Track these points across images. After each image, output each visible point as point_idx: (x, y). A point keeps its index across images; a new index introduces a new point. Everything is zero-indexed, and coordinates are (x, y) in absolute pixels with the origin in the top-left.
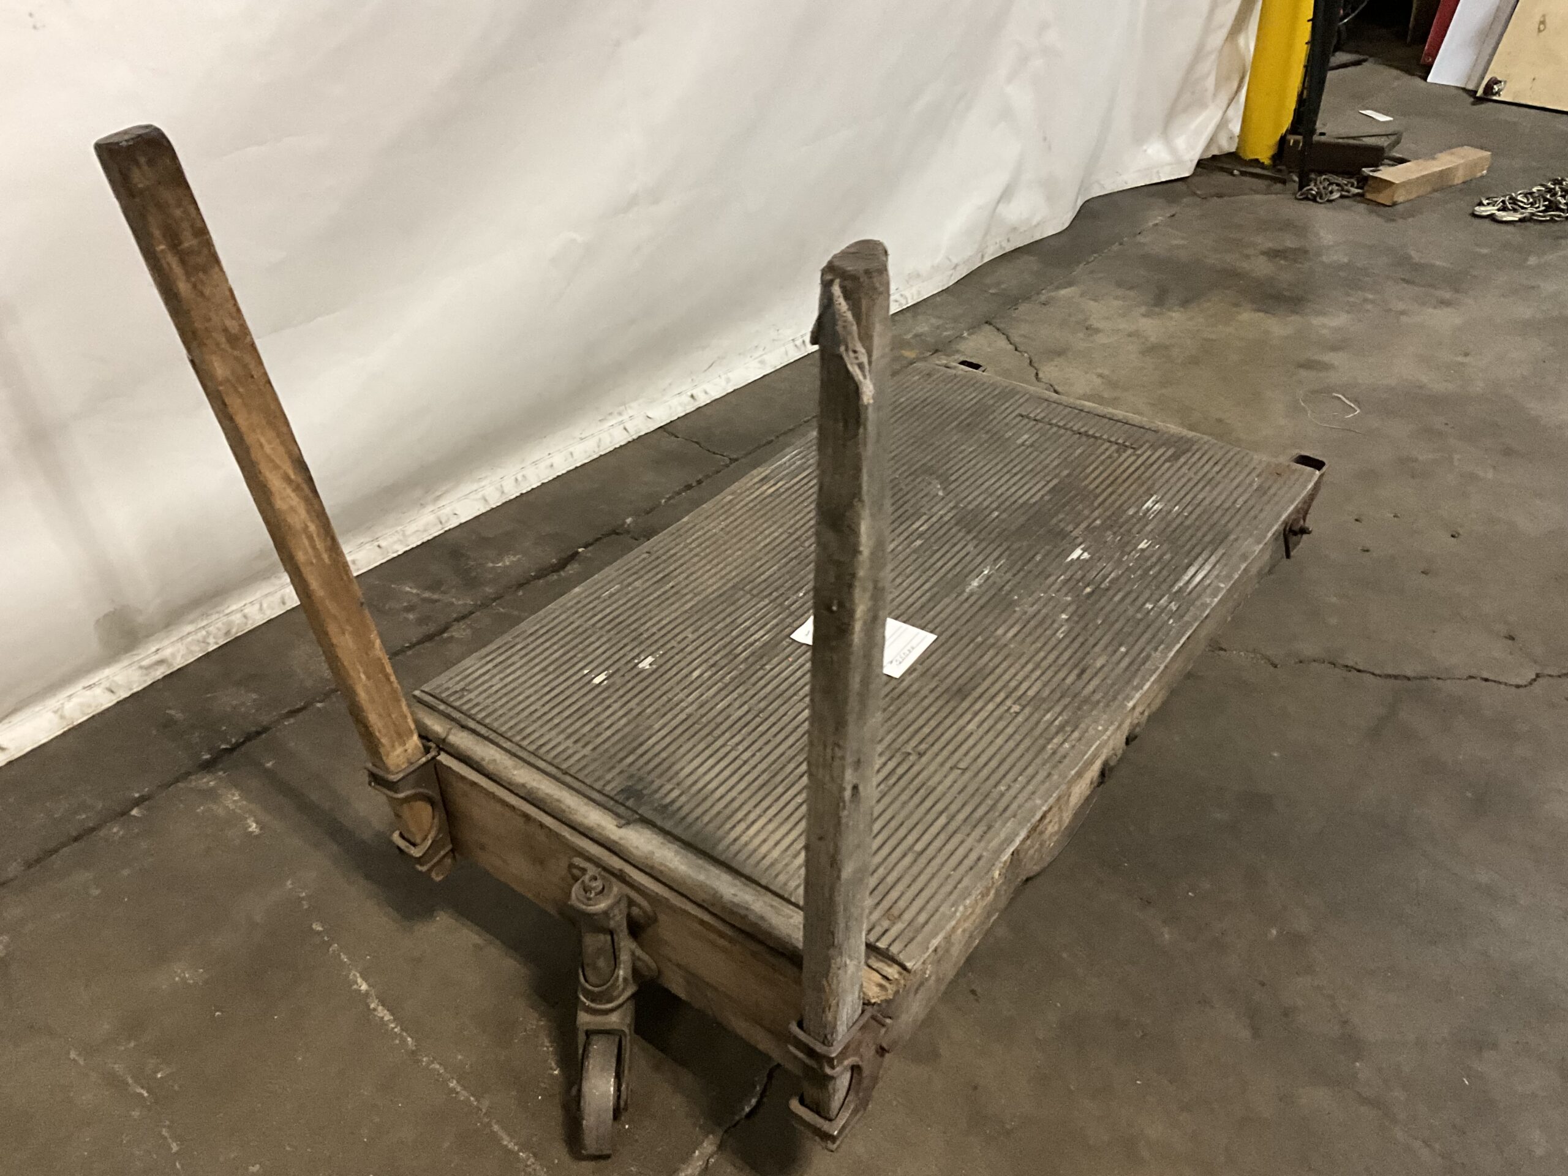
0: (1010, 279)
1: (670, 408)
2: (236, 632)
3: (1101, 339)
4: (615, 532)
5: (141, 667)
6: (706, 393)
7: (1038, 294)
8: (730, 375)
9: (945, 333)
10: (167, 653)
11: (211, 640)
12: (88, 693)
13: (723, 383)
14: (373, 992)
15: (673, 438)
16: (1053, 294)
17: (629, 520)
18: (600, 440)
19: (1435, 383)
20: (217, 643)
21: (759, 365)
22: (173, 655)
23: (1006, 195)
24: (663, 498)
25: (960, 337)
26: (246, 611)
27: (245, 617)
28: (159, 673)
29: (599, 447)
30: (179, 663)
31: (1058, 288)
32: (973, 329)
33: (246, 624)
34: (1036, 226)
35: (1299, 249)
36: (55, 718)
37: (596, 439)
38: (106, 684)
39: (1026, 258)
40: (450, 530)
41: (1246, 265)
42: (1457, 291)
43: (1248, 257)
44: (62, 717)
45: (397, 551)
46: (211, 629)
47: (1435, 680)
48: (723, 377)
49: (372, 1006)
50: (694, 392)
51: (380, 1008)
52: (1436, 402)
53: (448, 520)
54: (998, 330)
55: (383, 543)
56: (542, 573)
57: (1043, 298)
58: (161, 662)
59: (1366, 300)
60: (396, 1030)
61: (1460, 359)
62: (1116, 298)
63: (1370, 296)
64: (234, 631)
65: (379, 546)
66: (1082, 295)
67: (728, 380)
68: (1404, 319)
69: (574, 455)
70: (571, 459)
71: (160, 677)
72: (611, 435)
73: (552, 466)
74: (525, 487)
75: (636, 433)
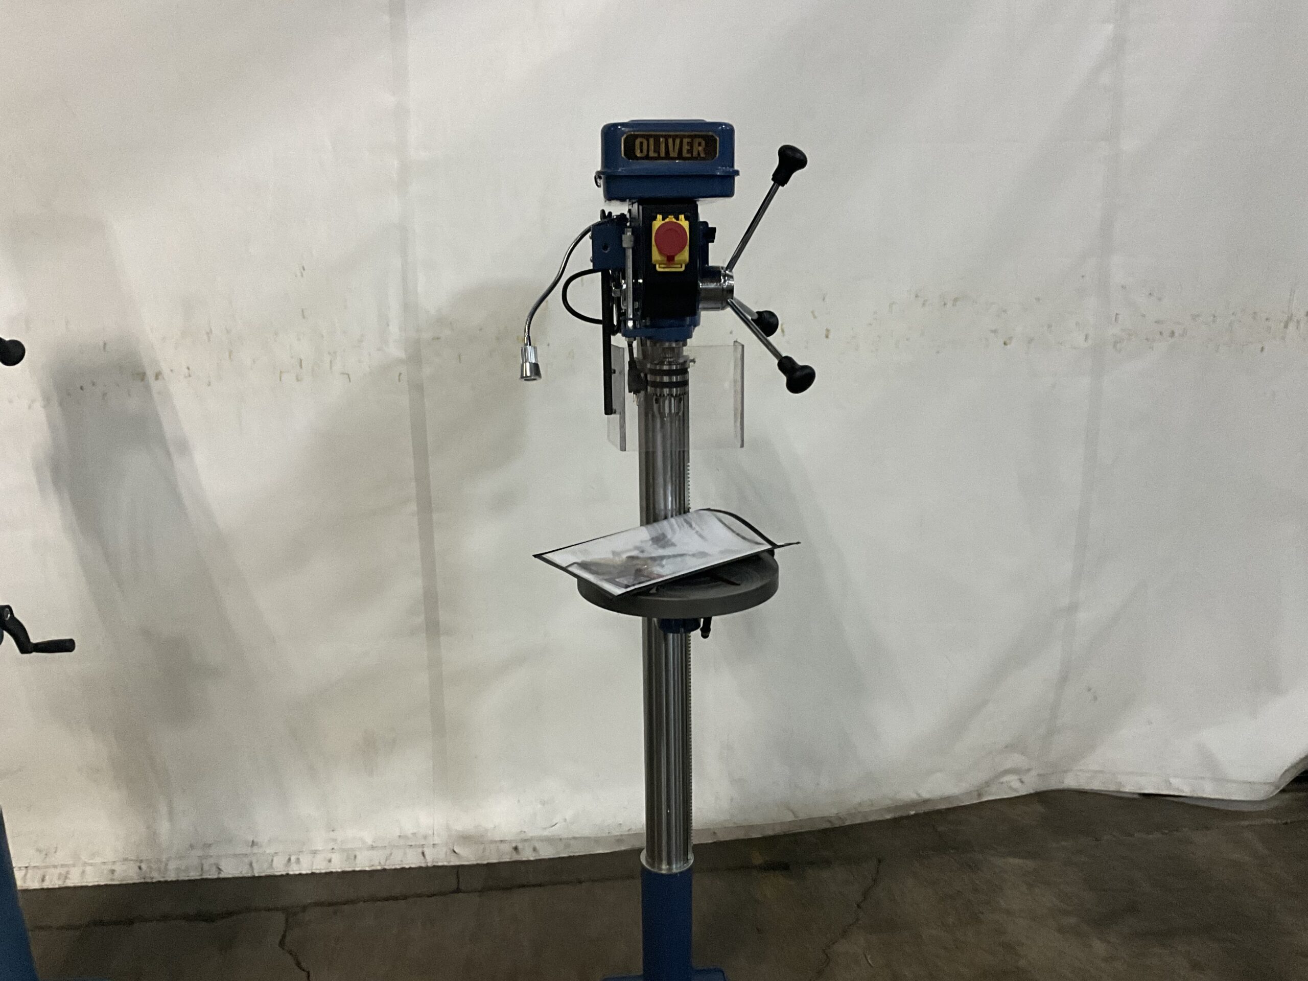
1: (483, 851)
6: (534, 849)
18: (391, 854)
29: (387, 860)
37: (387, 852)
50: (521, 845)
69: (359, 859)
70: (352, 862)
72: (405, 854)
73: (330, 861)
74: (294, 870)
75: (433, 862)
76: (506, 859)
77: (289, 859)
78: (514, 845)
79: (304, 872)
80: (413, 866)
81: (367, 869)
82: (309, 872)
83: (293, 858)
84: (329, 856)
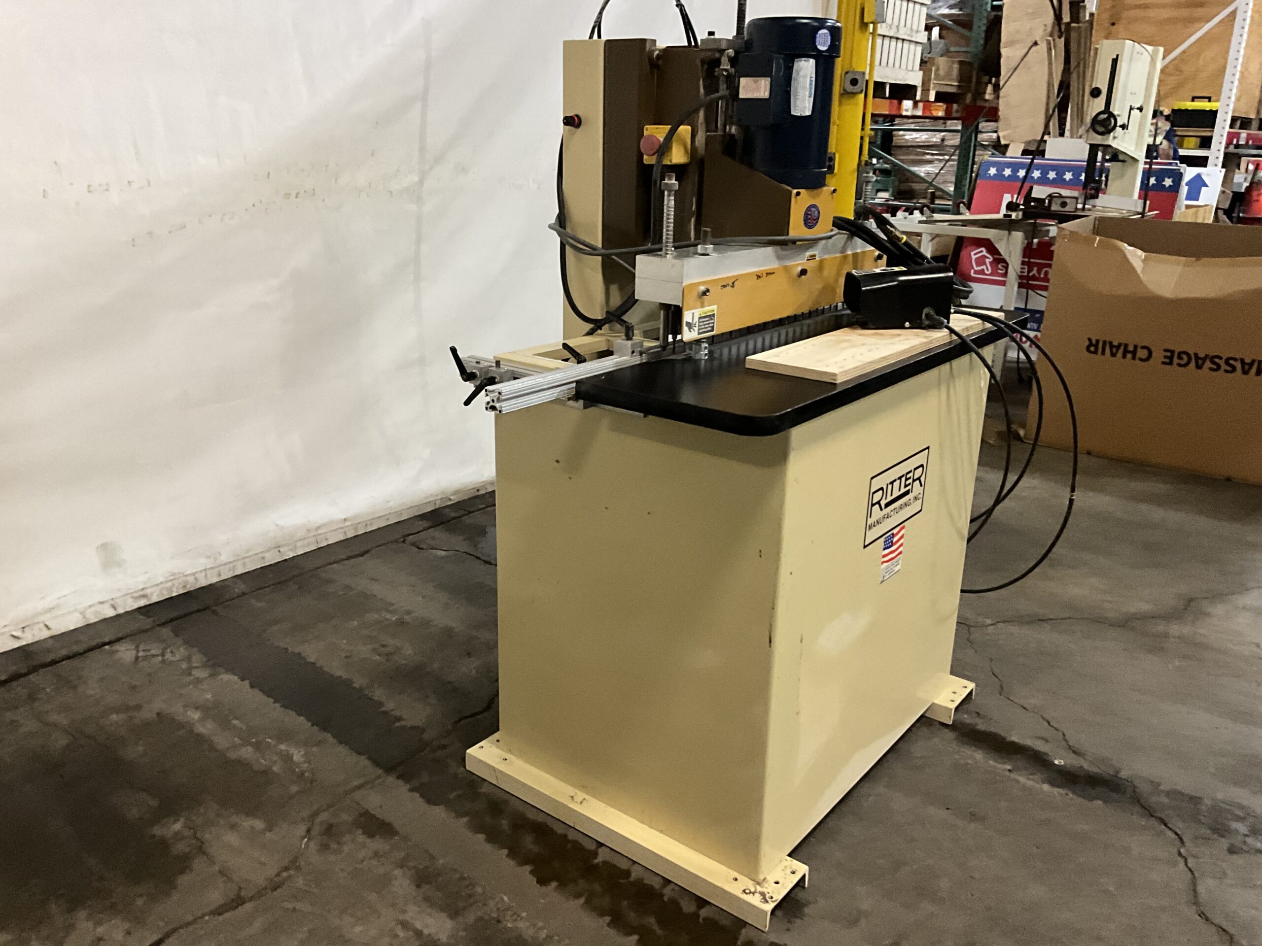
2: (190, 588)
5: (132, 597)
10: (148, 591)
11: (174, 589)
12: (101, 606)
20: (177, 592)
22: (152, 593)
26: (197, 576)
27: (196, 579)
28: (143, 603)
30: (155, 599)
33: (196, 584)
36: (80, 617)
38: (111, 602)
40: (321, 547)
44: (84, 617)
45: (289, 555)
46: (176, 582)
53: (321, 542)
55: (281, 549)
58: (144, 596)
64: (188, 586)
65: (279, 551)
71: (143, 605)
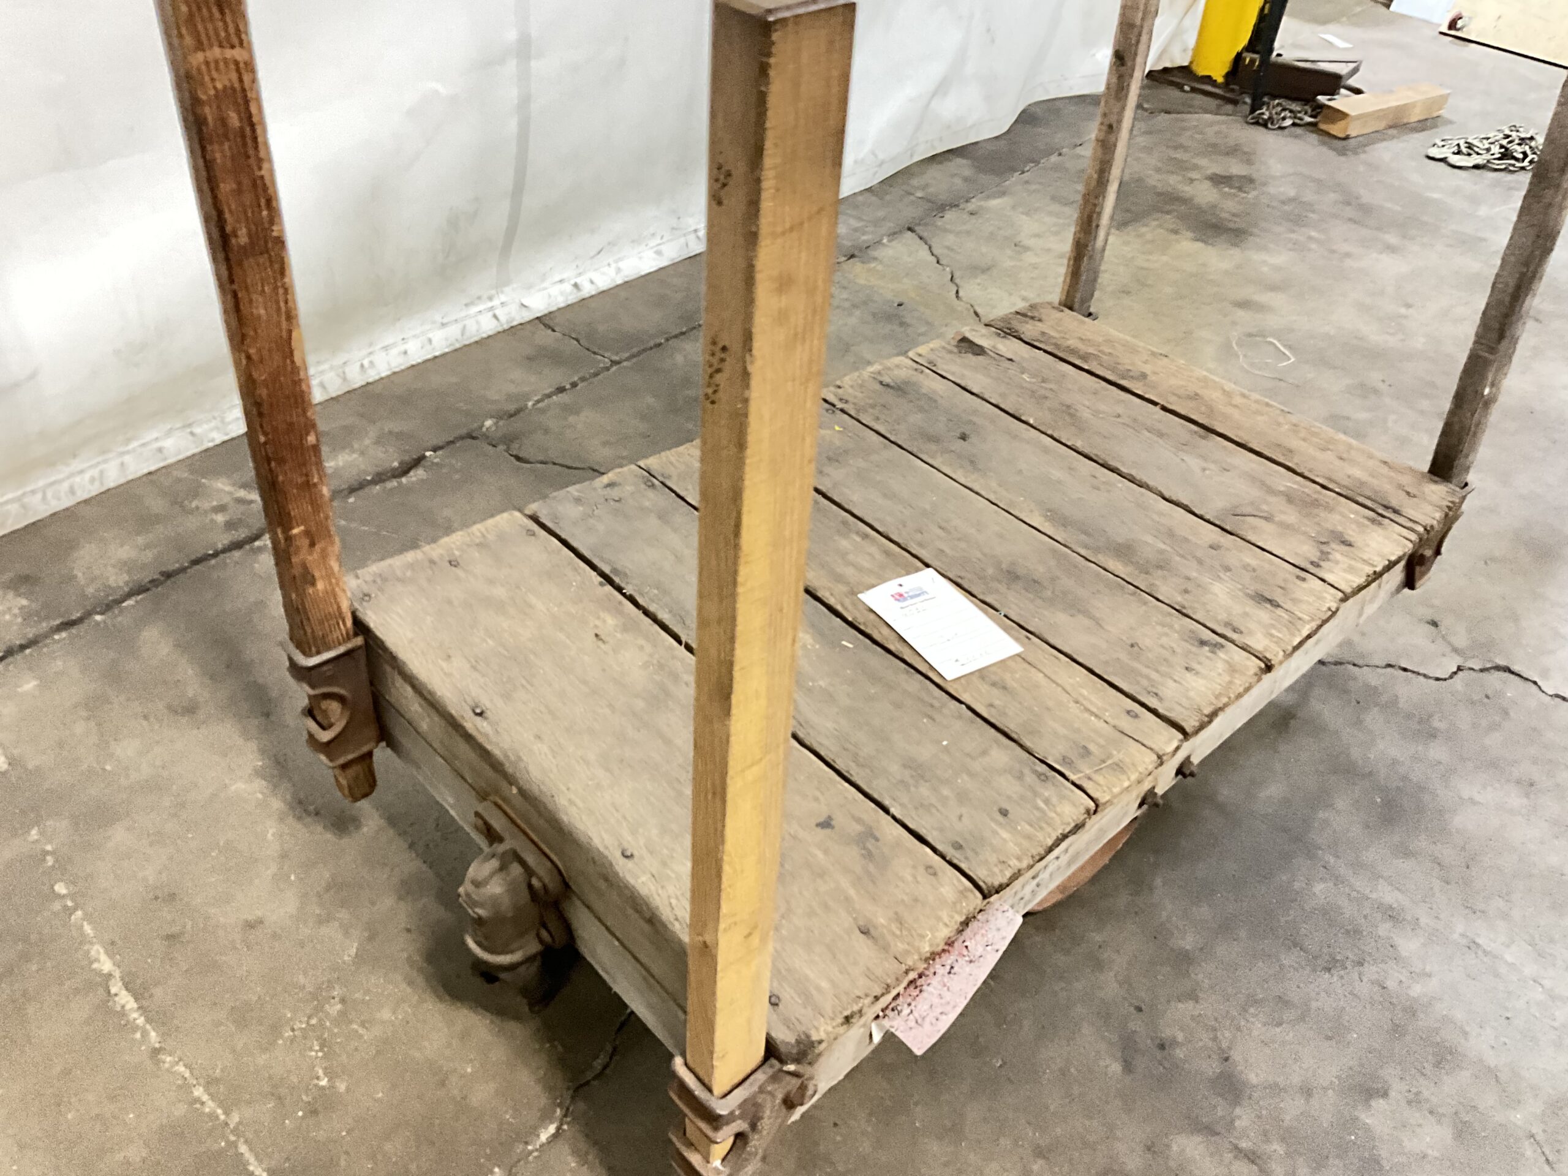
0: (939, 181)
1: (550, 296)
3: (1030, 258)
4: (471, 436)
6: (592, 282)
7: (967, 201)
8: (621, 264)
9: (864, 238)
13: (611, 271)
14: (117, 974)
15: (549, 332)
16: (982, 203)
17: (488, 423)
18: (464, 327)
19: (1374, 334)
21: (654, 256)
23: (942, 88)
24: (529, 400)
25: (879, 242)
26: (26, 500)
27: (24, 506)
29: (462, 335)
31: (988, 197)
32: (893, 235)
34: (971, 127)
35: (1244, 177)
37: (460, 326)
39: (959, 161)
41: (1187, 190)
42: (1404, 237)
43: (1192, 180)
47: (1351, 667)
48: (613, 266)
49: (113, 990)
50: (578, 280)
51: (124, 992)
52: (1375, 355)
54: (921, 238)
55: (198, 430)
56: (380, 478)
57: (971, 206)
59: (1310, 238)
60: (138, 1022)
61: (1403, 311)
62: (1050, 213)
63: (1313, 234)
66: (1014, 208)
67: (619, 270)
68: (1348, 262)
69: (434, 342)
70: (428, 347)
72: (478, 322)
73: (405, 353)
74: (372, 376)
75: (508, 322)
76: (573, 298)
77: (362, 366)
78: (573, 282)
79: (383, 375)
80: (491, 333)
81: (447, 350)
82: (389, 373)
83: (366, 363)
84: (402, 348)
